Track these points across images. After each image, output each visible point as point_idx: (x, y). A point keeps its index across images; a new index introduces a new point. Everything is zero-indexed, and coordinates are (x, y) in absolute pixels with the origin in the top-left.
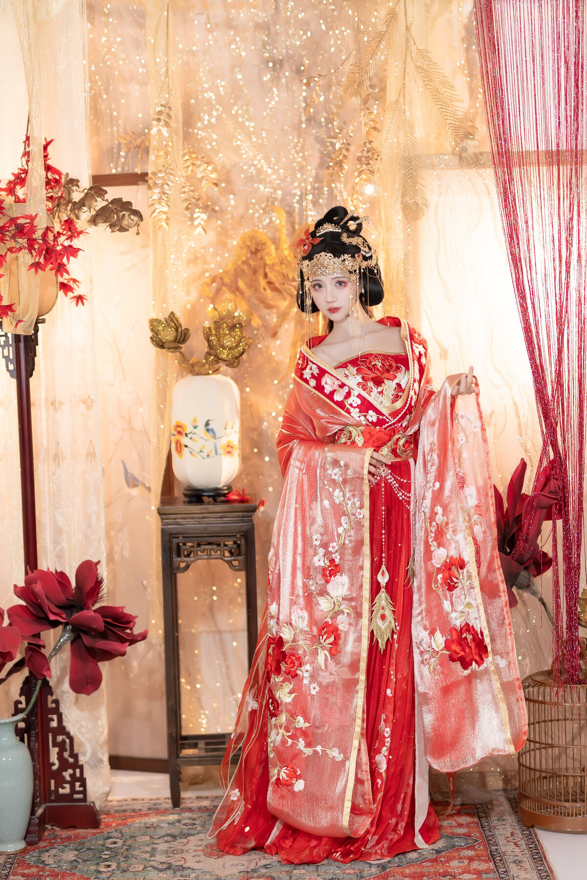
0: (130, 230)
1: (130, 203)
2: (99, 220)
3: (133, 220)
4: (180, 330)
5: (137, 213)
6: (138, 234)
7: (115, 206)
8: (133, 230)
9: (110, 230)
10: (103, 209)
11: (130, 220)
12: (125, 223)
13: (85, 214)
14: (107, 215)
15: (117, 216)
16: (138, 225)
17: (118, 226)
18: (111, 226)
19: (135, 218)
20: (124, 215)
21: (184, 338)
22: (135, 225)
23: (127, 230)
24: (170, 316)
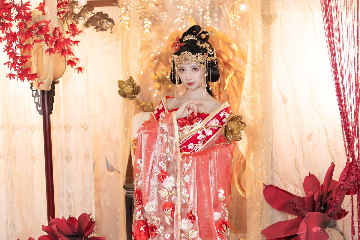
0: (107, 30)
1: (107, 15)
2: (89, 24)
3: (109, 24)
4: (135, 87)
5: (111, 20)
6: (112, 32)
7: (98, 17)
8: (109, 30)
9: (96, 30)
10: (92, 18)
11: (107, 25)
12: (104, 26)
13: (82, 22)
14: (94, 21)
15: (100, 22)
16: (112, 28)
17: (100, 28)
18: (96, 28)
19: (110, 23)
20: (103, 22)
21: (138, 92)
22: (110, 27)
23: (106, 30)
24: (129, 79)
